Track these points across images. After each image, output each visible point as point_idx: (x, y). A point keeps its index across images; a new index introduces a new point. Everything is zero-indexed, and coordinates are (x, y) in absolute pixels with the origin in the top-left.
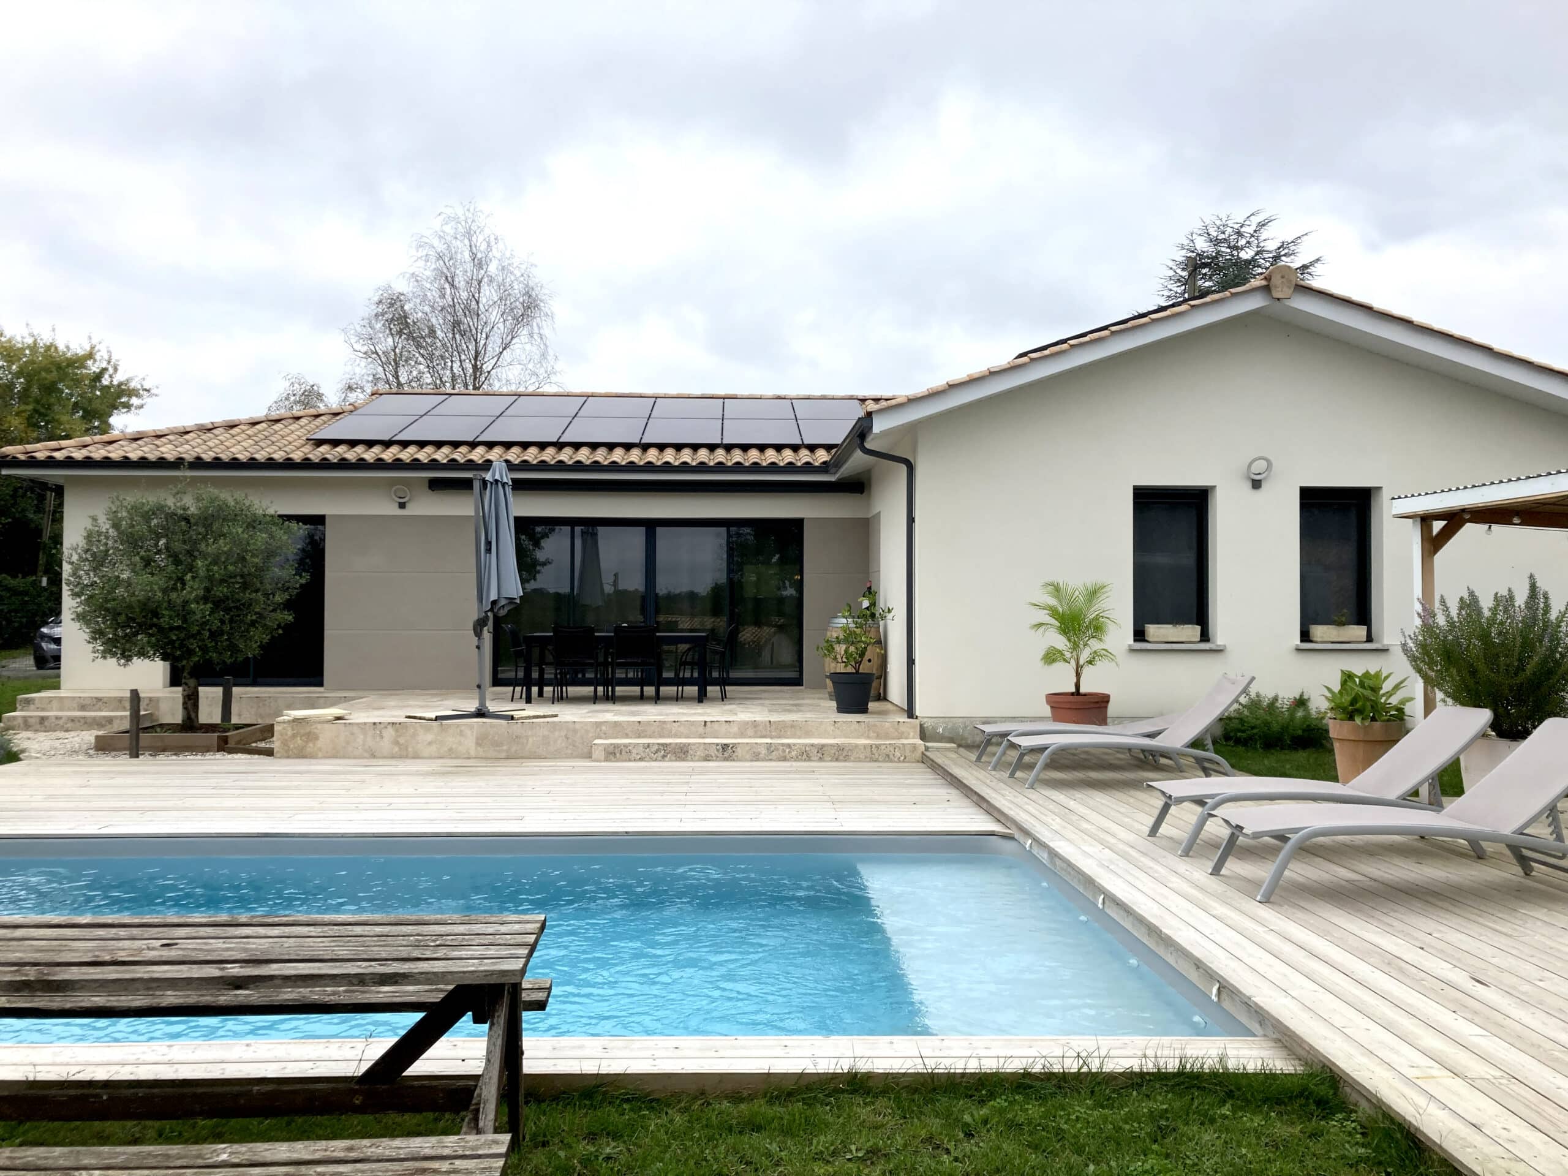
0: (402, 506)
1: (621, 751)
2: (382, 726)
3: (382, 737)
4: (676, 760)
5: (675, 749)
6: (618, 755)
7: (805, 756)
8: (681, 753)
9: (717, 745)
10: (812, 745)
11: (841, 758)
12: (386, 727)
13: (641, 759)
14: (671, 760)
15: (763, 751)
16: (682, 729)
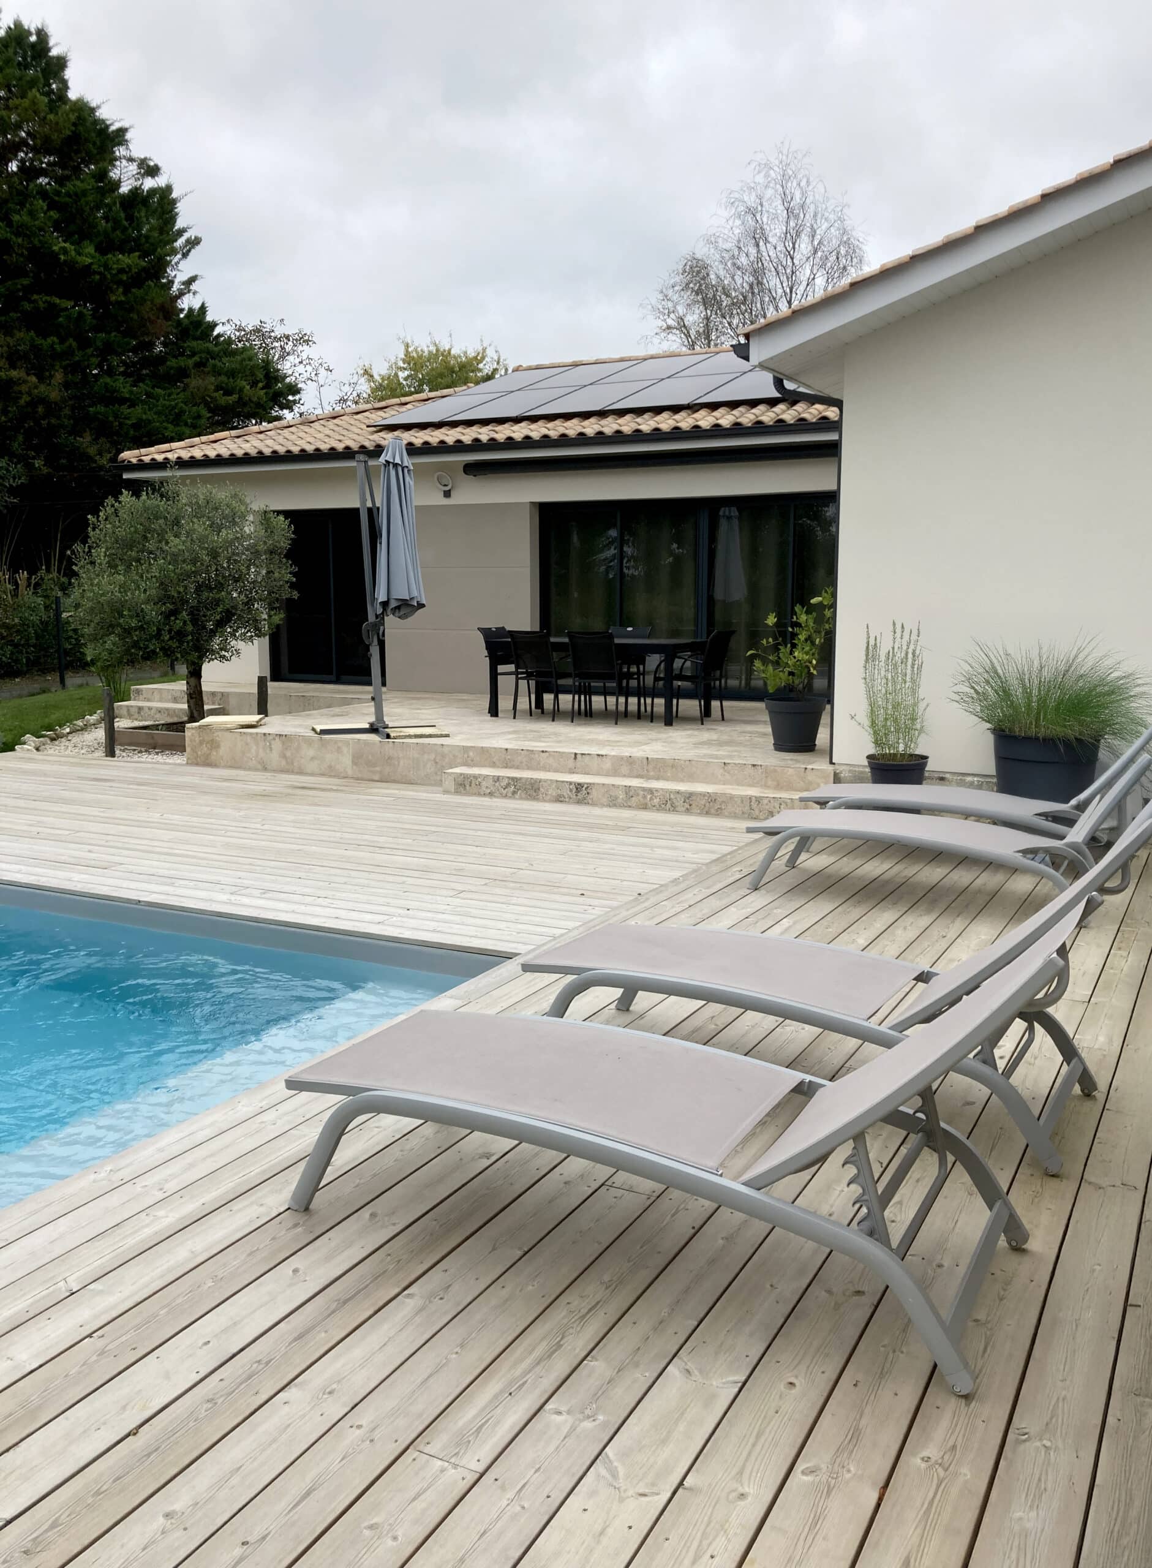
0: (447, 494)
1: (471, 783)
2: (271, 737)
3: (271, 749)
4: (527, 799)
5: (525, 785)
6: (468, 787)
7: (669, 805)
8: (531, 790)
9: (571, 783)
10: (678, 792)
11: (713, 811)
12: (274, 739)
13: (491, 794)
14: (521, 798)
15: (622, 796)
16: (551, 761)
